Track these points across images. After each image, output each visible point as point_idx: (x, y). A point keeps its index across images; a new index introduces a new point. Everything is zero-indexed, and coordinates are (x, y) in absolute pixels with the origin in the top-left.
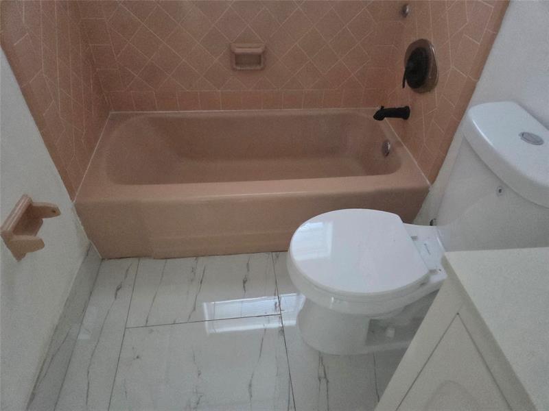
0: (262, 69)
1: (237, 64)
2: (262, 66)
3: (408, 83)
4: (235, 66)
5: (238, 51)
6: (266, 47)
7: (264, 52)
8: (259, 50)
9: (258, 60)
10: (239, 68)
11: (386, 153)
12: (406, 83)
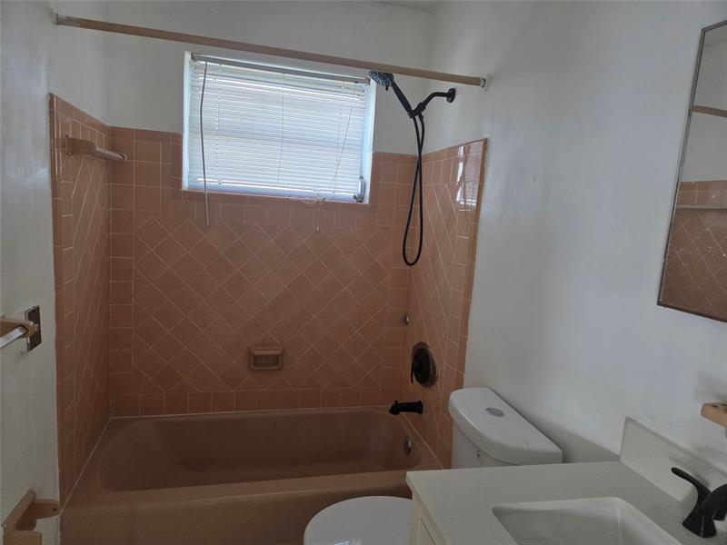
0: (279, 369)
1: (255, 365)
2: (280, 365)
3: (417, 378)
4: (252, 366)
5: (257, 353)
6: (284, 349)
7: (281, 354)
8: (278, 352)
9: (276, 360)
10: (255, 368)
11: (408, 451)
12: (414, 378)
